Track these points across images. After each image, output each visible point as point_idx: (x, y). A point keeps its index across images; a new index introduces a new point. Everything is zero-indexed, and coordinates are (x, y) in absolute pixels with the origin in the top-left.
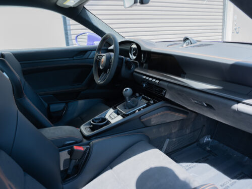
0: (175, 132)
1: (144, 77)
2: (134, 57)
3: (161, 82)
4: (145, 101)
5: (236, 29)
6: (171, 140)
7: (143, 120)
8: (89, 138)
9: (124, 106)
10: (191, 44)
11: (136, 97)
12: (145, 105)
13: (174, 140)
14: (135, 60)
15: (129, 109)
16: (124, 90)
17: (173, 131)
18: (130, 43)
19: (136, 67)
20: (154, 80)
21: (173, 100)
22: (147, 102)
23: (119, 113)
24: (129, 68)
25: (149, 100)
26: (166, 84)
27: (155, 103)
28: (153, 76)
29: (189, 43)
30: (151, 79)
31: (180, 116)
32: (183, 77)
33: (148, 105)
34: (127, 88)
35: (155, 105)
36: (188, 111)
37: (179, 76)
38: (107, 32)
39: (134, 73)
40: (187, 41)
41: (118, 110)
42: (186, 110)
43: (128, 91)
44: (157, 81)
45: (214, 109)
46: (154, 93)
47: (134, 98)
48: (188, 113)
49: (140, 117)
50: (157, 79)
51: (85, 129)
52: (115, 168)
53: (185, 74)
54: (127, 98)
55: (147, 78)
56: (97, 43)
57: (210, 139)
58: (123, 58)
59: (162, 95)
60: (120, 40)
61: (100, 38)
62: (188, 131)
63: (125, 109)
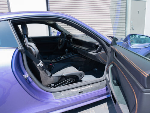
0: (83, 65)
1: (73, 47)
3: (77, 48)
6: (81, 68)
7: (71, 59)
8: (54, 63)
13: (83, 68)
14: (72, 41)
21: (81, 54)
31: (84, 60)
37: (81, 46)
42: (86, 58)
43: (66, 50)
46: (75, 51)
47: (69, 53)
51: (53, 61)
52: (61, 71)
54: (66, 52)
57: (97, 69)
58: (67, 40)
59: (77, 52)
63: (66, 56)
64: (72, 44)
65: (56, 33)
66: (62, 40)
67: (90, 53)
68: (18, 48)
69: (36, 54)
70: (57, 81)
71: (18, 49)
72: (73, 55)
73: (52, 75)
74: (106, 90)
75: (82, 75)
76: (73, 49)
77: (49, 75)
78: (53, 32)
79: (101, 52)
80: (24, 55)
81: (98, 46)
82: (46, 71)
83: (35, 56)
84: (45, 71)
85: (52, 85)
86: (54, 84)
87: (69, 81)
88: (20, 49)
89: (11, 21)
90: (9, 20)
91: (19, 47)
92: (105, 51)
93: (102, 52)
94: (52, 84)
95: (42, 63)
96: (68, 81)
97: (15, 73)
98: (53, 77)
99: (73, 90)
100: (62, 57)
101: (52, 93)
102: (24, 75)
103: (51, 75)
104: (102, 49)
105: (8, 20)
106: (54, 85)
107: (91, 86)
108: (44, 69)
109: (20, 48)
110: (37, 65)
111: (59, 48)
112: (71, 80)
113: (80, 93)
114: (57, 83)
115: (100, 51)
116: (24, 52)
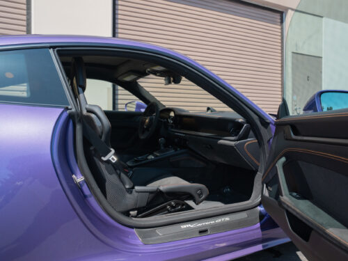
1: (176, 134)
3: (186, 135)
5: (296, 110)
7: (171, 161)
8: (131, 167)
9: (159, 152)
10: (212, 112)
11: (169, 148)
14: (172, 123)
15: (162, 153)
18: (170, 110)
19: (172, 127)
20: (182, 135)
23: (154, 155)
24: (167, 129)
25: (177, 149)
27: (181, 149)
28: (181, 133)
35: (180, 151)
38: (152, 101)
43: (161, 140)
44: (184, 135)
46: (181, 143)
47: (167, 148)
51: (129, 164)
54: (161, 145)
56: (143, 110)
57: (229, 190)
59: (187, 144)
60: (161, 108)
61: (146, 106)
64: (173, 130)
65: (135, 106)
66: (151, 120)
67: (221, 142)
68: (67, 109)
69: (102, 133)
70: (144, 204)
71: (68, 112)
72: (177, 152)
73: (133, 188)
74: (260, 230)
75: (201, 194)
76: (176, 140)
77: (127, 187)
78: (126, 105)
79: (249, 139)
80: (79, 127)
81: (241, 125)
82: (123, 175)
83: (101, 137)
84: (119, 176)
85: (131, 213)
86: (136, 212)
87: (172, 207)
88: (72, 112)
89: (58, 51)
90: (54, 47)
91: (70, 107)
92: (257, 139)
93: (251, 140)
94: (133, 210)
95: (114, 154)
96: (170, 205)
97: (57, 166)
98: (137, 192)
99: (184, 226)
100: (151, 157)
101: (134, 230)
102: (74, 176)
103: (132, 186)
104: (251, 133)
105: (50, 47)
106: (138, 214)
107: (227, 219)
108: (118, 172)
109: (73, 110)
110: (103, 158)
111: (142, 137)
112: (177, 204)
113: (201, 232)
114: (144, 207)
115: (245, 136)
116: (80, 121)
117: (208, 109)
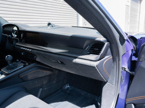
0: (45, 84)
1: (22, 48)
2: (16, 36)
3: (33, 50)
4: (23, 64)
5: (84, 23)
6: (43, 89)
7: (21, 77)
9: (7, 68)
10: (52, 27)
11: (17, 62)
12: (23, 66)
13: (45, 89)
14: (16, 37)
15: (11, 70)
16: (6, 57)
17: (44, 83)
18: (13, 26)
19: (17, 42)
20: (28, 50)
21: (42, 62)
22: (24, 64)
23: (3, 73)
24: (12, 43)
25: (25, 63)
26: (36, 51)
27: (29, 64)
29: (51, 26)
30: (26, 49)
31: (48, 73)
32: (47, 47)
33: (24, 66)
34: (9, 55)
35: (29, 66)
36: (53, 69)
39: (15, 46)
40: (50, 25)
41: (2, 72)
42: (51, 69)
43: (9, 57)
44: (30, 50)
45: (65, 64)
46: (29, 58)
47: (15, 63)
48: (53, 70)
49: (18, 75)
50: (30, 49)
53: (47, 44)
54: (9, 62)
55: (24, 49)
57: (69, 86)
58: (6, 36)
59: (34, 59)
62: (54, 82)
63: (8, 70)
64: (17, 44)
93: (108, 57)
104: (109, 50)
117: (49, 24)
